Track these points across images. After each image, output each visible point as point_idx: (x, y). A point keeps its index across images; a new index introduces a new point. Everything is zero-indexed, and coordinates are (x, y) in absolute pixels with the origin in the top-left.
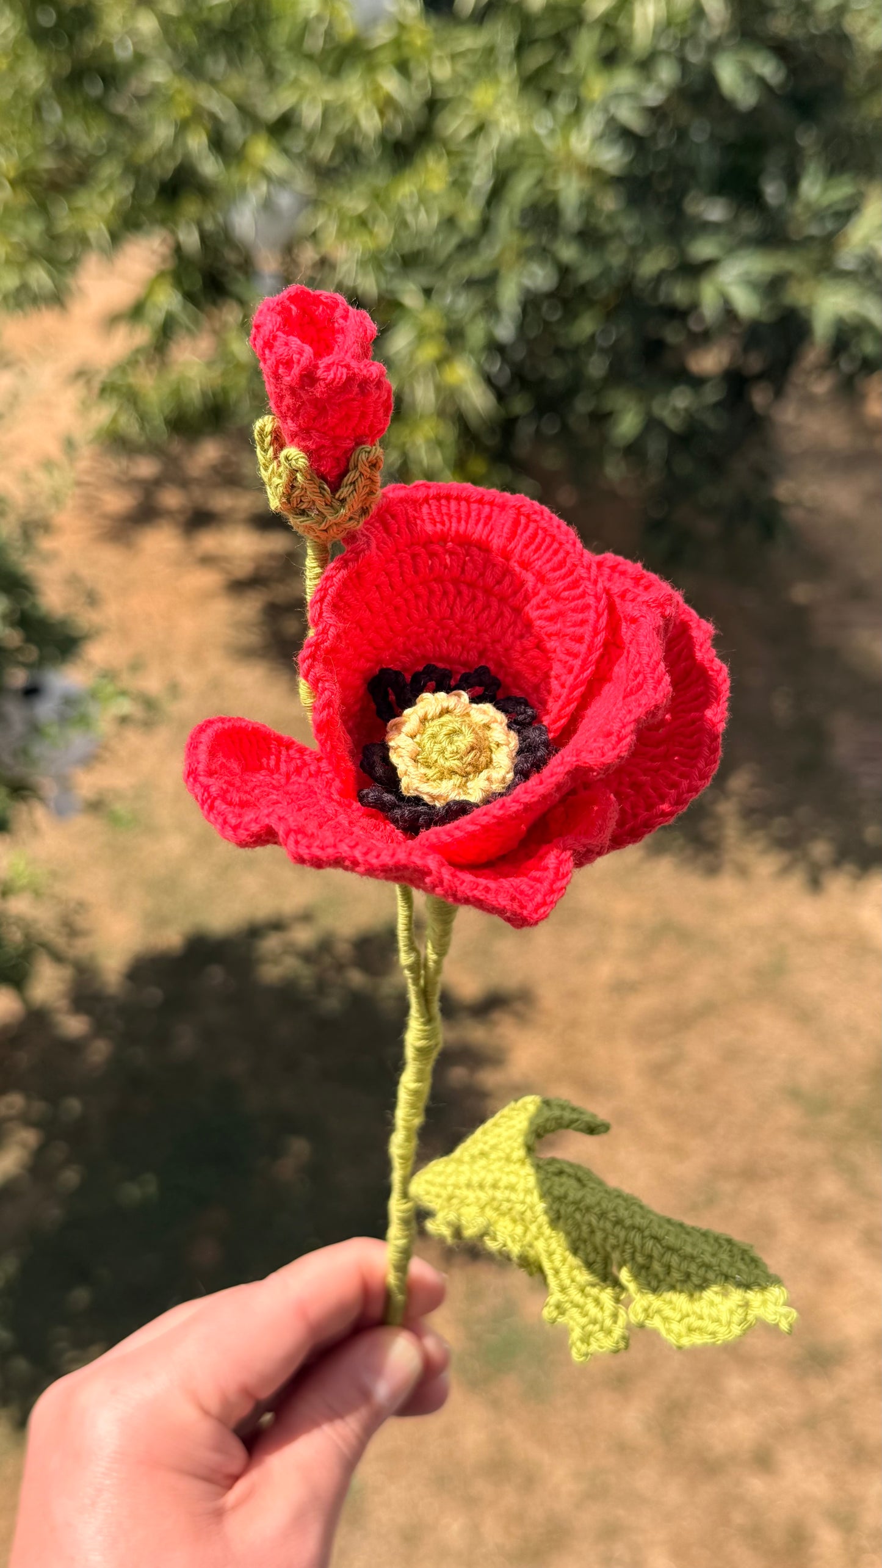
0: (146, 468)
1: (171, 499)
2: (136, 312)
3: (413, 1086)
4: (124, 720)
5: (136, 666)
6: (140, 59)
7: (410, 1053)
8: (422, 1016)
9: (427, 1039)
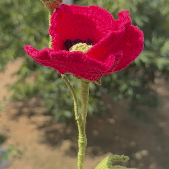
0: (20, 104)
1: (26, 110)
2: (19, 73)
3: (81, 154)
4: (15, 157)
5: (18, 144)
6: (19, 24)
7: (80, 145)
8: (82, 135)
9: (83, 141)
